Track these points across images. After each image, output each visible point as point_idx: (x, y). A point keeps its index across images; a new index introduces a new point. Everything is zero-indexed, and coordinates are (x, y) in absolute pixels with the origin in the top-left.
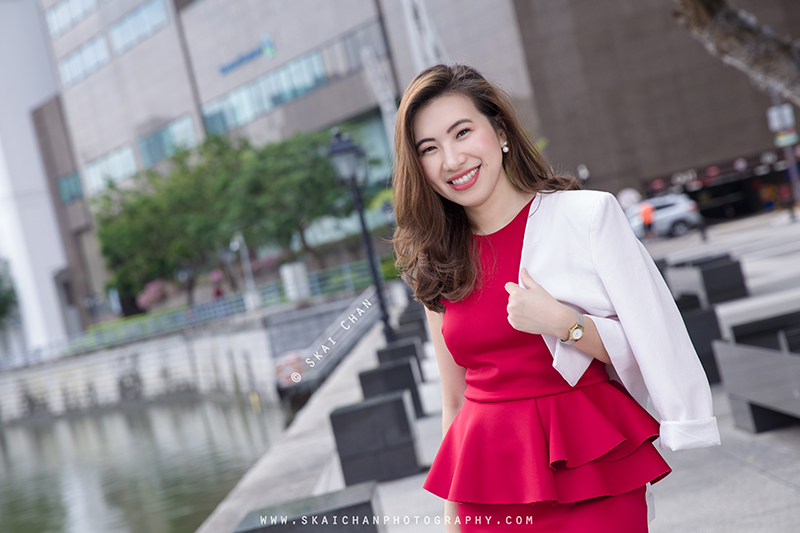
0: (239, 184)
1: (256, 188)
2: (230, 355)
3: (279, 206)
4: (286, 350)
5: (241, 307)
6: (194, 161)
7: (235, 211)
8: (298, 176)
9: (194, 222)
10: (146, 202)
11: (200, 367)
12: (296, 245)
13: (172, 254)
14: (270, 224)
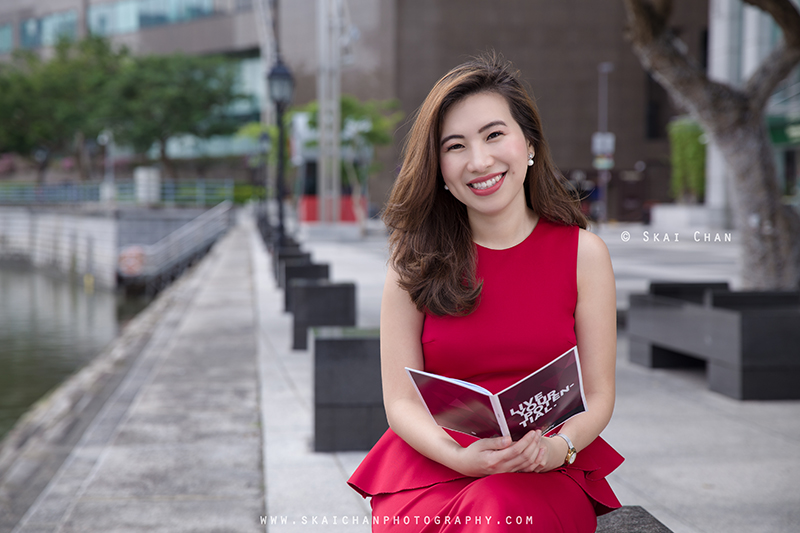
0: (114, 86)
1: (130, 93)
2: (74, 237)
3: (147, 114)
4: (131, 242)
5: (95, 196)
6: (74, 55)
7: (105, 108)
8: (172, 92)
9: (62, 110)
10: (21, 79)
11: (39, 242)
12: (154, 152)
13: (34, 133)
14: (135, 128)
